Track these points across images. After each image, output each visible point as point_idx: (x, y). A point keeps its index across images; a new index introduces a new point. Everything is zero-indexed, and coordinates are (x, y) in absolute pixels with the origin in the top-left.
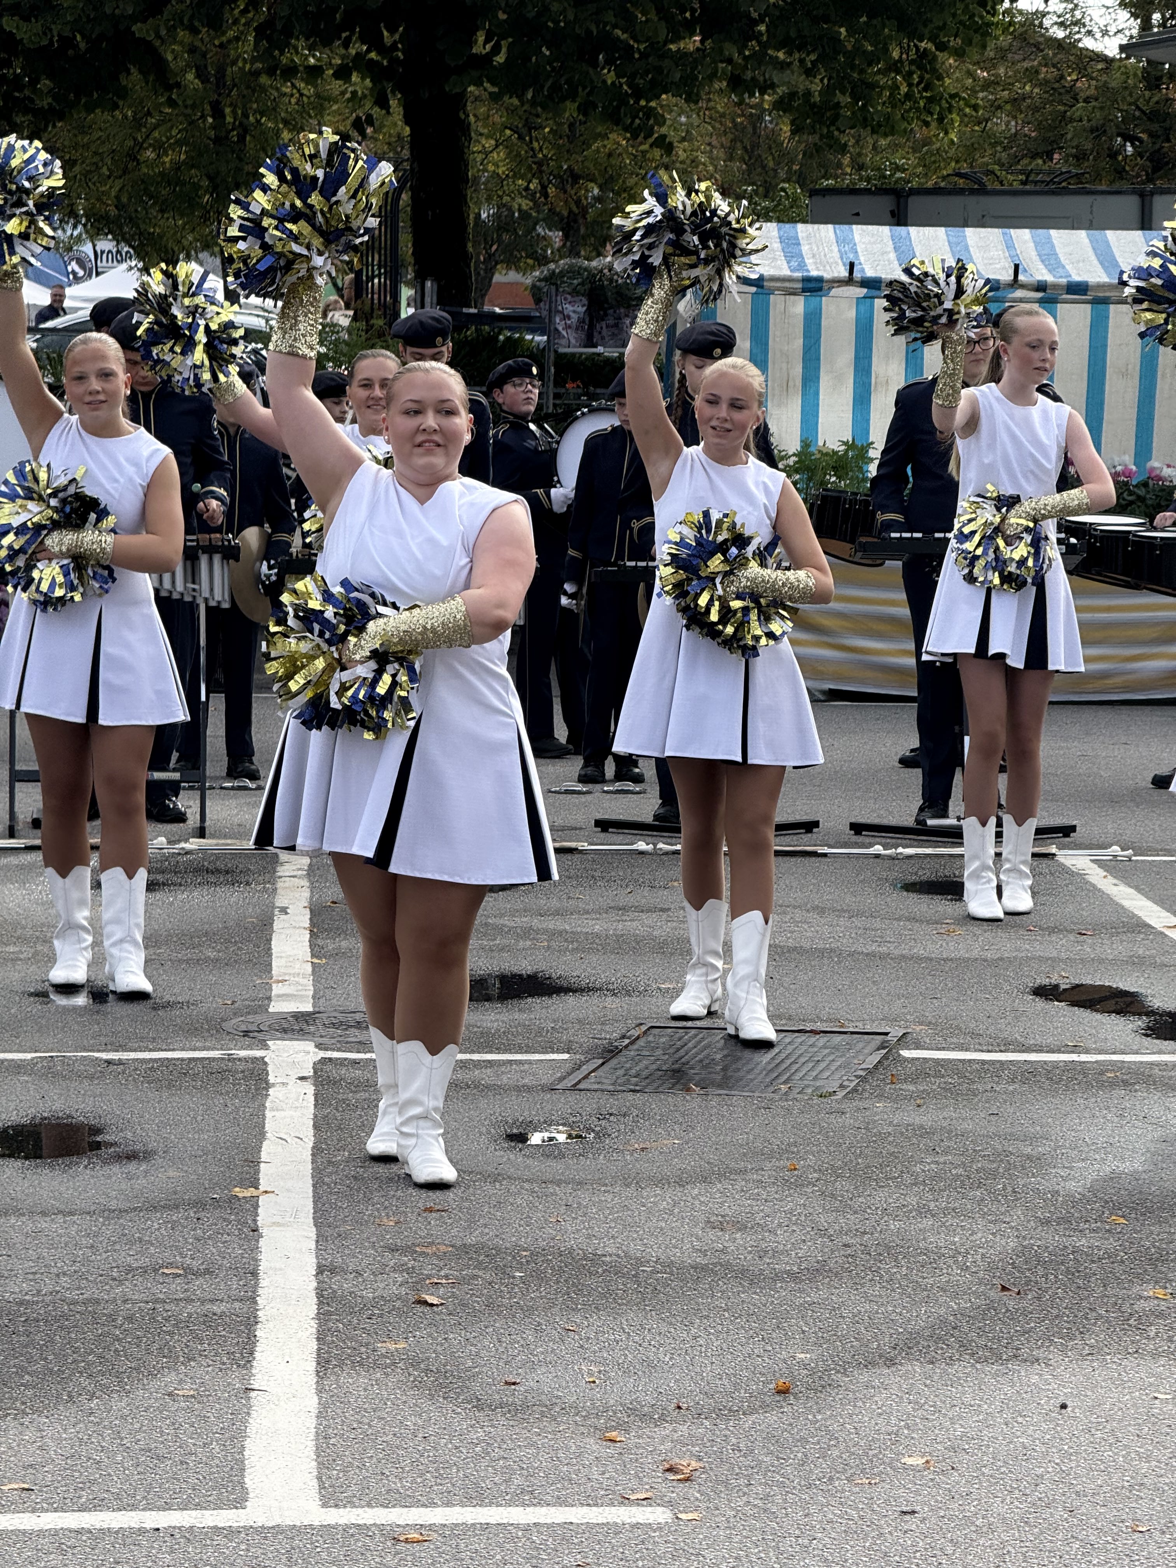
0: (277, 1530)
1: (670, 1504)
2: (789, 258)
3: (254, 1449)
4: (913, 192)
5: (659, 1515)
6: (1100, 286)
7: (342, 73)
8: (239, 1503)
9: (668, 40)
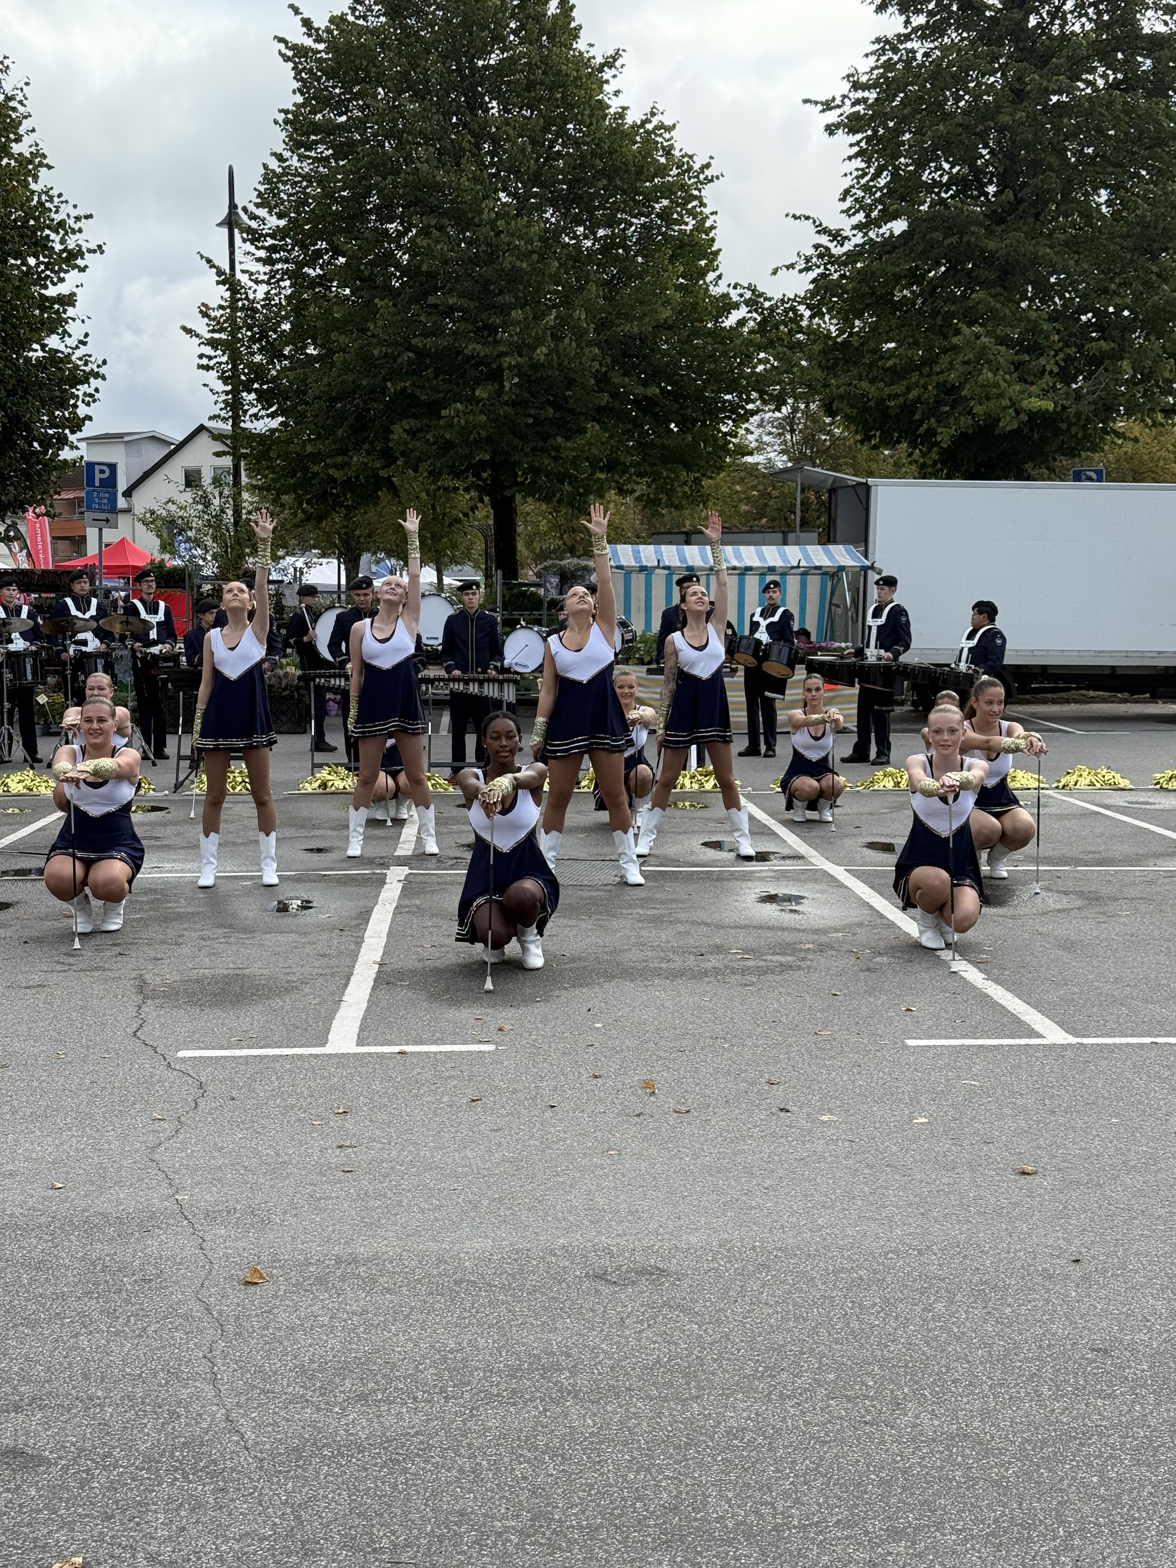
0: (336, 1055)
1: (496, 1043)
2: (635, 558)
3: (336, 1024)
4: (692, 532)
5: (490, 1047)
6: (758, 568)
7: (467, 490)
8: (324, 1045)
9: (592, 474)
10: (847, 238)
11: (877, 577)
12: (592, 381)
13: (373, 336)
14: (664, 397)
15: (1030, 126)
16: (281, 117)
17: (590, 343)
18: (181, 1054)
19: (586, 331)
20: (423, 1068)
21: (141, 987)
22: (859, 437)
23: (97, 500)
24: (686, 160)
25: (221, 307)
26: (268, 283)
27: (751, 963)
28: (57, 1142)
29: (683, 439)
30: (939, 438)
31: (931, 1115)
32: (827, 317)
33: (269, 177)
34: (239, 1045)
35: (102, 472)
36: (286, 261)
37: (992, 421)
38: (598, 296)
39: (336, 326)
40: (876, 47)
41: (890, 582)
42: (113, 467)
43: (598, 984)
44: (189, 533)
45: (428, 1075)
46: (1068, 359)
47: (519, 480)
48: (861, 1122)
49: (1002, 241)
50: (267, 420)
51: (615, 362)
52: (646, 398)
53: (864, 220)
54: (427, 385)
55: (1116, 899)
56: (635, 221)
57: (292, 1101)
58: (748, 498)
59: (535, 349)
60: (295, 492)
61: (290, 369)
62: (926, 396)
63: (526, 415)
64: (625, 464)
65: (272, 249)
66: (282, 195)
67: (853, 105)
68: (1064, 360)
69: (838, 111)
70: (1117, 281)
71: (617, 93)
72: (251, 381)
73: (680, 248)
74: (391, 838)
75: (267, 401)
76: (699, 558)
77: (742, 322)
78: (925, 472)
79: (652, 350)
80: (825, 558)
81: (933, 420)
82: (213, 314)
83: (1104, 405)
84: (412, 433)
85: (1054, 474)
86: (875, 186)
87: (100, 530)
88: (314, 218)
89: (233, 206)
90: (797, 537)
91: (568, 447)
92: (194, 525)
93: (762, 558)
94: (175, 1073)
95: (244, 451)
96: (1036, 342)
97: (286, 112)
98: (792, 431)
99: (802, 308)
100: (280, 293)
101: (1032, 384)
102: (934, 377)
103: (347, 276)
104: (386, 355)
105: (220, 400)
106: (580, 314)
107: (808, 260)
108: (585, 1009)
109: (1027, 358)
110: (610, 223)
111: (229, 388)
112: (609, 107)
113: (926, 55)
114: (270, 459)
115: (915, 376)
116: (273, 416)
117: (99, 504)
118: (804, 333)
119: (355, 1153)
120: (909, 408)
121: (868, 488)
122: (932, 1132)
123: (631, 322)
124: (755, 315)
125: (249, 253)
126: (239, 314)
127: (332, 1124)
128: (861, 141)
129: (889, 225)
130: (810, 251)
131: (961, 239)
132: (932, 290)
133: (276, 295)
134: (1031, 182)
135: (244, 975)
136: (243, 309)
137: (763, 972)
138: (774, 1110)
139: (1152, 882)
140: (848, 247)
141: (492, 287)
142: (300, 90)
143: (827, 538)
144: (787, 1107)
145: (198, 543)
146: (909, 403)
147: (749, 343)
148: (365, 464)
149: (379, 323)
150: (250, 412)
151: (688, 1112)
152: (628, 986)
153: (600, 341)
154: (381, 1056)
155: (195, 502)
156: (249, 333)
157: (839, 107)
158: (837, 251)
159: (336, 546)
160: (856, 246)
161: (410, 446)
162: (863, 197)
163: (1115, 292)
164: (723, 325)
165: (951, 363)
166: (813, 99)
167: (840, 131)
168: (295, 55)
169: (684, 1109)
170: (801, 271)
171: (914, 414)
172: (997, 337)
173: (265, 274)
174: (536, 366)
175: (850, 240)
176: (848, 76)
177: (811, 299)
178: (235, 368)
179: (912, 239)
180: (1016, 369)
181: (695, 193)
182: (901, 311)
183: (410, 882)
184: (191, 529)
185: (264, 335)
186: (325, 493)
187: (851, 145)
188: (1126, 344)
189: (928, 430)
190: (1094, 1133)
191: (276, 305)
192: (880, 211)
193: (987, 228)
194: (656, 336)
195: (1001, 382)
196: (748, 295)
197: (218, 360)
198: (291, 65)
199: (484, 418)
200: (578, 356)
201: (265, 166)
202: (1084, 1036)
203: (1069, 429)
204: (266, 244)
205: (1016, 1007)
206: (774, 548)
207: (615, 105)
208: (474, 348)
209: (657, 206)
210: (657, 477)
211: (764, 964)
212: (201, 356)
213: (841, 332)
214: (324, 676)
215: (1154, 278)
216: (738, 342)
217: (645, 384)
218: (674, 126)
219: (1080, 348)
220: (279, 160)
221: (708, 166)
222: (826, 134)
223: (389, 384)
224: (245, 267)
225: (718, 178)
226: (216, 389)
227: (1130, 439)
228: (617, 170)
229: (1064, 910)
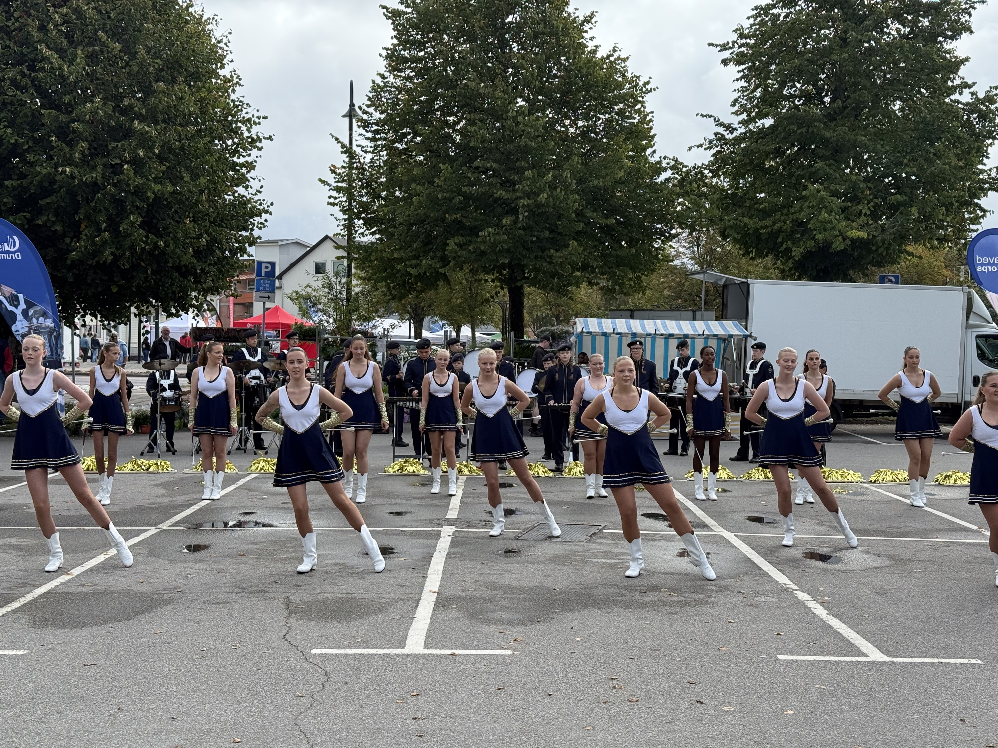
0: (411, 655)
1: (513, 650)
2: (599, 327)
3: (410, 633)
4: (635, 310)
5: (509, 652)
6: (677, 335)
7: (493, 281)
8: (403, 647)
9: (573, 273)
10: (736, 129)
11: (754, 342)
12: (574, 215)
13: (438, 186)
14: (618, 226)
15: (851, 61)
16: (384, 53)
17: (573, 192)
18: (314, 651)
19: (570, 184)
20: (466, 665)
21: (288, 604)
22: (741, 252)
23: (263, 285)
24: (634, 79)
25: (343, 167)
26: (373, 153)
27: (675, 599)
28: (236, 710)
29: (630, 251)
30: (793, 254)
31: (796, 709)
32: (722, 178)
33: (376, 88)
34: (350, 647)
35: (266, 267)
36: (385, 139)
37: (828, 244)
38: (578, 163)
39: (414, 180)
40: (755, 12)
41: (761, 347)
42: (273, 265)
43: (577, 610)
44: (319, 306)
45: (469, 670)
46: (877, 206)
47: (526, 275)
48: (750, 712)
49: (834, 131)
50: (369, 237)
51: (588, 203)
52: (607, 226)
53: (746, 118)
54: (470, 217)
55: (912, 561)
56: (602, 116)
57: (384, 686)
58: (670, 287)
59: (539, 195)
60: (386, 282)
61: (385, 206)
62: (785, 227)
63: (531, 236)
64: (593, 267)
65: (377, 132)
66: (383, 99)
67: (740, 47)
68: (874, 207)
69: (730, 51)
70: (908, 157)
71: (592, 39)
72: (360, 213)
73: (630, 134)
74: (444, 506)
75: (370, 225)
76: (640, 327)
77: (668, 180)
78: (784, 275)
79: (612, 196)
80: (720, 329)
81: (789, 242)
82: (338, 171)
83: (900, 235)
84: (460, 246)
85: (868, 278)
86: (753, 97)
87: (264, 303)
88: (403, 114)
89: (352, 105)
90: (702, 315)
91: (558, 256)
92: (323, 301)
93: (680, 329)
94: (310, 664)
95: (355, 256)
96: (855, 195)
97: (387, 49)
98: (698, 245)
99: (706, 172)
100: (380, 159)
101: (854, 221)
102: (790, 216)
103: (423, 148)
104: (445, 198)
105: (341, 224)
106: (567, 174)
107: (710, 142)
108: (569, 627)
109: (850, 205)
110: (586, 117)
111: (346, 217)
112: (587, 47)
113: (786, 16)
114: (371, 261)
115: (778, 215)
116: (373, 234)
117: (264, 287)
118: (707, 187)
119: (424, 723)
120: (774, 235)
121: (748, 285)
122: (796, 721)
123: (599, 179)
124: (676, 176)
125: (361, 135)
126: (354, 171)
127: (409, 702)
128: (745, 69)
129: (762, 121)
130: (713, 137)
131: (808, 130)
132: (789, 162)
133: (377, 160)
134: (852, 96)
135: (352, 598)
136: (357, 168)
137: (683, 605)
138: (693, 702)
139: (936, 549)
140: (736, 134)
141: (512, 157)
142: (395, 37)
143: (721, 317)
144: (701, 700)
145: (324, 312)
146: (774, 231)
147: (672, 192)
148: (430, 265)
149: (442, 178)
150: (359, 232)
151: (637, 701)
152: (596, 612)
153: (579, 191)
154: (440, 656)
155: (324, 287)
156: (360, 183)
157: (731, 48)
158: (729, 136)
159: (408, 312)
160: (741, 134)
161: (459, 254)
162: (746, 104)
163: (906, 165)
164: (657, 181)
165: (801, 207)
166: (715, 43)
167: (731, 63)
168: (393, 16)
169: (634, 699)
170: (706, 149)
171: (777, 238)
172: (831, 191)
173: (371, 147)
174: (539, 205)
175: (737, 130)
176: (737, 30)
177: (713, 165)
178: (350, 204)
179: (776, 130)
180: (843, 211)
181: (640, 99)
182: (770, 174)
183: (456, 537)
184: (320, 303)
185: (369, 185)
186: (404, 282)
187: (739, 72)
188: (914, 197)
189: (786, 249)
190: (903, 725)
191: (377, 166)
192: (756, 113)
193: (825, 123)
194: (614, 188)
195: (834, 220)
196: (672, 163)
197: (340, 199)
198: (391, 21)
199: (505, 237)
200: (566, 199)
201: (373, 82)
202: (894, 656)
203: (877, 250)
204: (372, 129)
205: (849, 635)
206: (688, 322)
207: (591, 46)
208: (501, 193)
209: (616, 107)
210: (612, 276)
211: (684, 599)
212: (330, 197)
213: (731, 187)
214: (403, 400)
215: (931, 156)
216: (665, 192)
217: (607, 217)
218: (628, 58)
219: (884, 200)
220: (382, 78)
221: (648, 83)
222: (722, 65)
223: (447, 216)
224: (358, 143)
225: (654, 90)
226: (339, 217)
227: (916, 257)
228: (591, 86)
229: (878, 568)
